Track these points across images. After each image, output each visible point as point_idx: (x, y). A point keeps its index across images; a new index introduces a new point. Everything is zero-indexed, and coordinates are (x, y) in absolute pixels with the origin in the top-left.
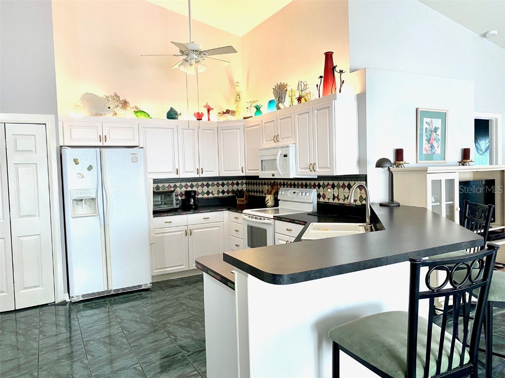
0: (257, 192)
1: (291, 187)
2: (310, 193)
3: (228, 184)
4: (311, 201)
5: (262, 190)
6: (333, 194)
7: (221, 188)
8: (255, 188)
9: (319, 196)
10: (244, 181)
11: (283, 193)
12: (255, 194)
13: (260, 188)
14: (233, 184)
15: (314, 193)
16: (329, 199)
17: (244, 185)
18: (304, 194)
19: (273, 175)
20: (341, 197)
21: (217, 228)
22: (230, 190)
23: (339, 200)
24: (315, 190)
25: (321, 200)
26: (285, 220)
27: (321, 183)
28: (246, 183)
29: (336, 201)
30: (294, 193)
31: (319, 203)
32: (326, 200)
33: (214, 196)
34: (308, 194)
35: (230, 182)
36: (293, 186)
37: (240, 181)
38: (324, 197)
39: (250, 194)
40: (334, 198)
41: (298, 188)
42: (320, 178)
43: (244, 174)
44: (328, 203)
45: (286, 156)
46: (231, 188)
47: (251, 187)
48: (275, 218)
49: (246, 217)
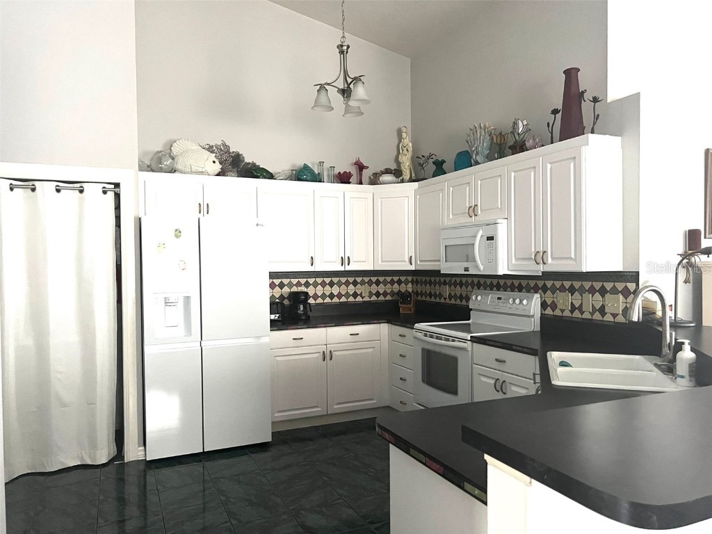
0: (430, 295)
1: (491, 290)
2: (530, 300)
3: (385, 283)
4: (532, 314)
5: (440, 293)
6: (572, 303)
7: (374, 288)
8: (428, 289)
9: (544, 305)
10: (410, 278)
11: (479, 298)
12: (428, 299)
13: (437, 289)
14: (392, 282)
15: (536, 299)
16: (563, 311)
17: (410, 285)
18: (517, 301)
19: (466, 269)
20: (588, 308)
21: (371, 350)
22: (389, 291)
23: (582, 313)
24: (537, 296)
25: (549, 311)
26: (492, 343)
27: (549, 283)
28: (412, 282)
29: (577, 314)
30: (499, 298)
31: (543, 317)
32: (558, 312)
33: (364, 300)
34: (525, 302)
35: (389, 279)
36: (495, 289)
37: (403, 279)
38: (554, 306)
39: (419, 298)
40: (573, 308)
41: (505, 291)
42: (547, 275)
43: (412, 268)
44: (562, 316)
45: (490, 238)
46: (389, 288)
47: (419, 288)
48: (473, 339)
49: (420, 335)
